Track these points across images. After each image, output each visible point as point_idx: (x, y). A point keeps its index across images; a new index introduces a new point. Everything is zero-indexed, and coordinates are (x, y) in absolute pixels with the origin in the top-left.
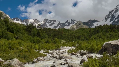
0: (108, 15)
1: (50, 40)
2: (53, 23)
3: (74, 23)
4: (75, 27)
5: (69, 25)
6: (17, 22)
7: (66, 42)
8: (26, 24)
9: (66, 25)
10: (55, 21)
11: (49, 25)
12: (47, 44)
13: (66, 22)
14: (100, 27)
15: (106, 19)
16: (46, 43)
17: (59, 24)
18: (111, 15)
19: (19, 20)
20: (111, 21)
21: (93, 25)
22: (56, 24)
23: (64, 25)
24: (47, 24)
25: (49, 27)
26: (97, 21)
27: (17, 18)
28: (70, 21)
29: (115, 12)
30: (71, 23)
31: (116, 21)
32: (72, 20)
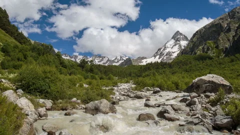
0: (157, 53)
1: (104, 77)
2: (102, 60)
3: (123, 60)
4: (124, 64)
5: (118, 62)
6: (65, 58)
7: (119, 79)
8: (74, 60)
9: (115, 62)
10: (104, 57)
11: (98, 62)
12: (102, 80)
13: (115, 59)
14: (151, 64)
15: (155, 56)
16: (100, 79)
17: (108, 60)
18: (159, 52)
19: (67, 56)
20: (159, 58)
21: (142, 62)
22: (105, 60)
23: (113, 61)
24: (96, 60)
25: (99, 63)
26: (146, 58)
27: (65, 54)
28: (119, 58)
29: (164, 50)
30: (120, 60)
31: (165, 58)
32: (121, 57)
